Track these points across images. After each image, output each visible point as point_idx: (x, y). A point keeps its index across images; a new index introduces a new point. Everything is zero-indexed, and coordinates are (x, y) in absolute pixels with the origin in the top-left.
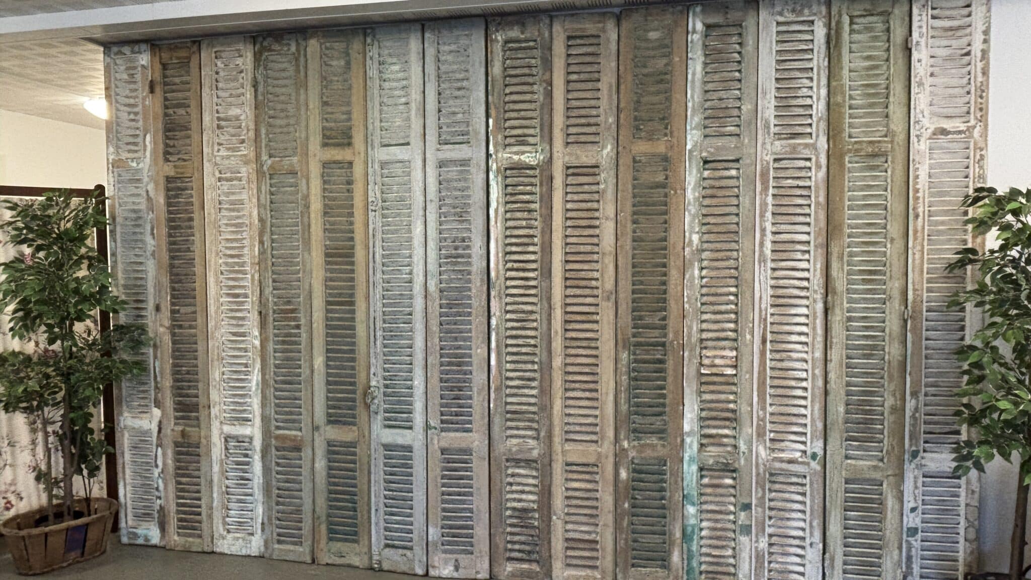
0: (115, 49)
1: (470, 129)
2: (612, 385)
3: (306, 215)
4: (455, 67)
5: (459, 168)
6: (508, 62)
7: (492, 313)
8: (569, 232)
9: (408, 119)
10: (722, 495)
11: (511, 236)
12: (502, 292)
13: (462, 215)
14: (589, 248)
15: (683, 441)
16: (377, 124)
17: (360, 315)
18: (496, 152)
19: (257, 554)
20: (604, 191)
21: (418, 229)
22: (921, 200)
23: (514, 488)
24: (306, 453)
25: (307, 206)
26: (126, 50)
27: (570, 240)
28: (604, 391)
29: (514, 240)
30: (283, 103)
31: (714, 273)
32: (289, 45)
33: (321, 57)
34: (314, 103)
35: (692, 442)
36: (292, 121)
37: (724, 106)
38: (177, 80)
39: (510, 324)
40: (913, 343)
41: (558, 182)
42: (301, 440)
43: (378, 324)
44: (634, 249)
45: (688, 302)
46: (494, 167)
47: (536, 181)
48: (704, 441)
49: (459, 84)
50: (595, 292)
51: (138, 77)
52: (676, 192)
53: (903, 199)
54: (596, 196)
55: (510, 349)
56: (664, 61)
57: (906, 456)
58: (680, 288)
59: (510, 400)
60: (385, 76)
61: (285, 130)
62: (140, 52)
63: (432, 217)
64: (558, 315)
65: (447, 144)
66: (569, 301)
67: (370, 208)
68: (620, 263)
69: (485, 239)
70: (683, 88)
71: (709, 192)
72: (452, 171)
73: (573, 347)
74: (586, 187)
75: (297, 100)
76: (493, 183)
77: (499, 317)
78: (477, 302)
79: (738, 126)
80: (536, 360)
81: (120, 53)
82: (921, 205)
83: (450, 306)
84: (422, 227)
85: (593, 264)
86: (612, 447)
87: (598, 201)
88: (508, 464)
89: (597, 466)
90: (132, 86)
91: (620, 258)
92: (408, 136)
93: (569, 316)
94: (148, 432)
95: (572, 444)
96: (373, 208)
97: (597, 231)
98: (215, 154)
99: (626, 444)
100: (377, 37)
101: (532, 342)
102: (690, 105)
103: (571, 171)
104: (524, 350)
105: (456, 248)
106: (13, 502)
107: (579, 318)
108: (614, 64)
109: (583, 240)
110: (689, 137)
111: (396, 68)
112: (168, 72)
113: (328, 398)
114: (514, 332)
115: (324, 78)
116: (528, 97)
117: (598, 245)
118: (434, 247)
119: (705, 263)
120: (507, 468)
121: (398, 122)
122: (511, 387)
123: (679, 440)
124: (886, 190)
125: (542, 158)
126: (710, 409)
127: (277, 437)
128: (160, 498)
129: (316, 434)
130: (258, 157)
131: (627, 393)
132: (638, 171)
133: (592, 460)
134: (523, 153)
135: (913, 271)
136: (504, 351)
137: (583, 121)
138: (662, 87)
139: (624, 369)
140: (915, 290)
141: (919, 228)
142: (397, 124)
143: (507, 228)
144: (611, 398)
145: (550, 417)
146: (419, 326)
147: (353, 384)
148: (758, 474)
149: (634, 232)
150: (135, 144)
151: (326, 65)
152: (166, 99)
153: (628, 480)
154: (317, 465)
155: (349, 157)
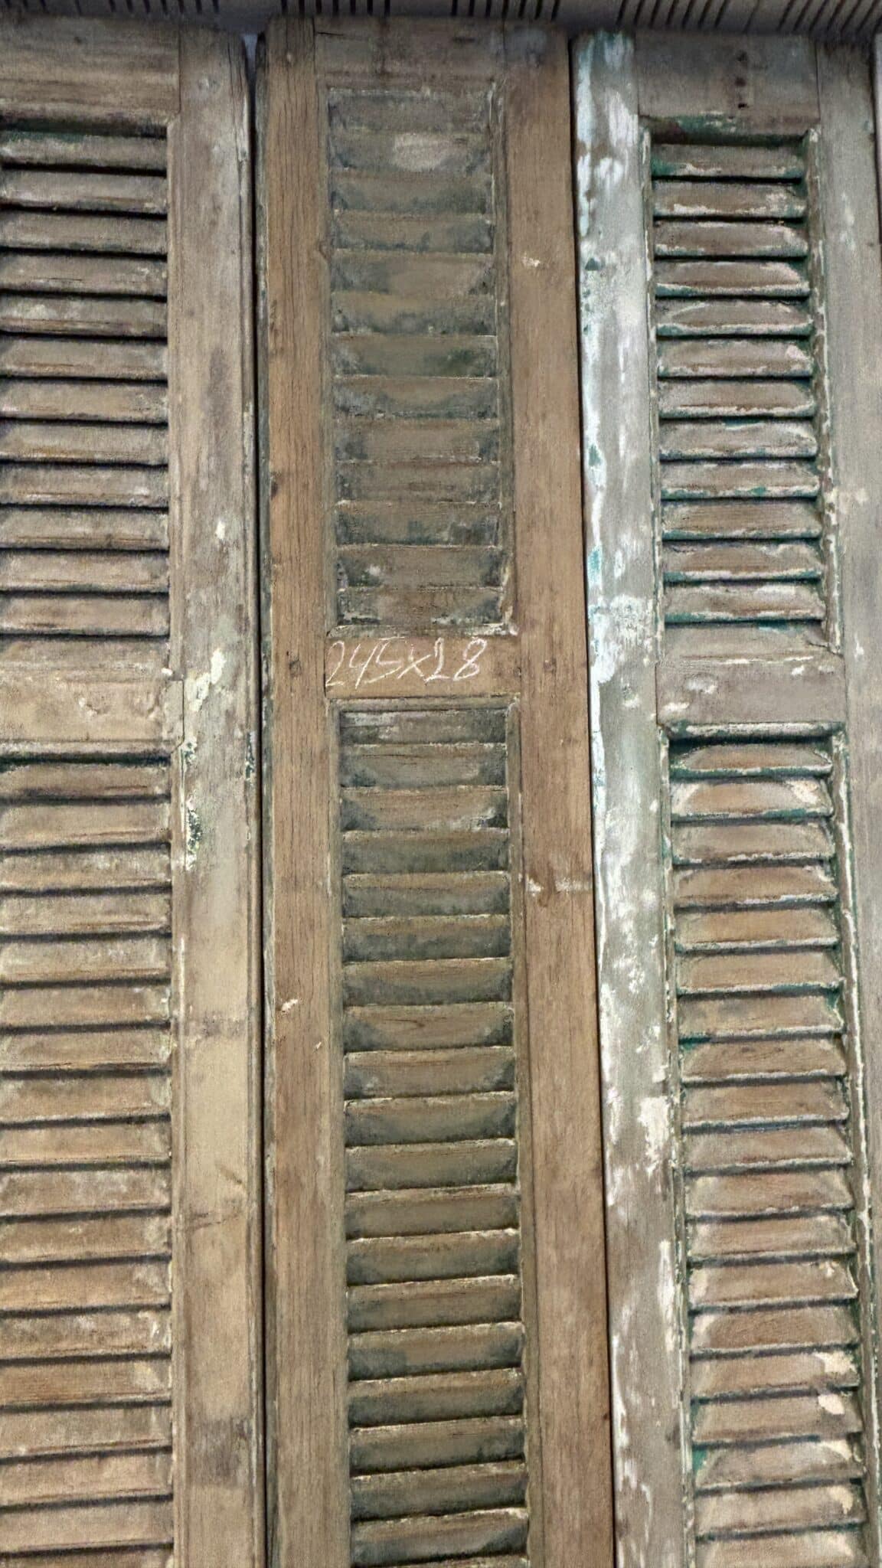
14: (112, 1189)
20: (194, 883)
44: (355, 1183)
45: (632, 1452)
50: (152, 1426)
56: (470, 271)
68: (280, 1266)
70: (568, 397)
74: (101, 861)
79: (812, 581)
87: (165, 935)
91: (280, 1238)
102: (598, 475)
103: (16, 781)
108: (231, 268)
110: (600, 626)
119: (703, 1240)
132: (360, 782)
138: (467, 386)
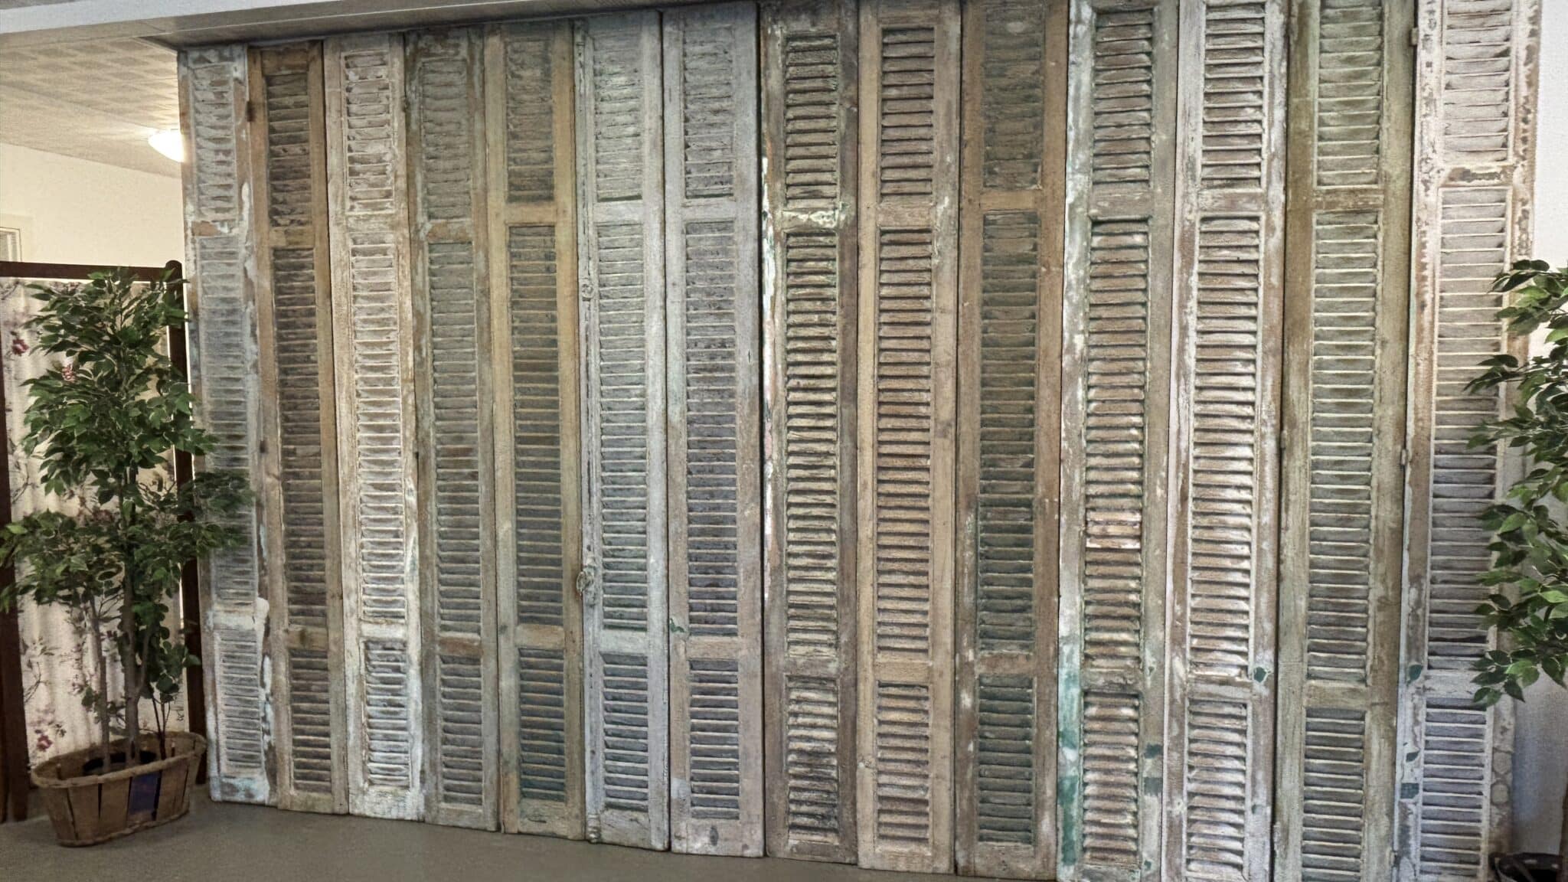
0: (195, 54)
1: (734, 173)
2: (950, 564)
3: (484, 308)
4: (711, 79)
5: (717, 234)
6: (791, 69)
7: (767, 456)
8: (886, 331)
9: (639, 158)
10: (1118, 733)
11: (797, 338)
12: (783, 421)
13: (721, 307)
14: (914, 357)
15: (1057, 651)
16: (592, 167)
17: (567, 458)
18: (774, 208)
19: (415, 817)
20: (939, 268)
21: (654, 327)
22: (1429, 282)
23: (800, 720)
24: (487, 667)
25: (486, 293)
26: (211, 55)
27: (885, 344)
28: (937, 573)
29: (800, 345)
30: (448, 134)
31: (1107, 395)
32: (457, 46)
33: (506, 65)
34: (496, 134)
35: (1072, 652)
36: (463, 162)
37: (1124, 136)
38: (288, 101)
39: (794, 473)
40: (1414, 501)
41: (868, 256)
42: (480, 646)
43: (593, 471)
44: (985, 357)
45: (1067, 439)
46: (770, 232)
47: (835, 253)
48: (1090, 651)
49: (716, 105)
50: (925, 424)
51: (230, 97)
52: (1049, 271)
53: (1401, 281)
54: (926, 277)
55: (794, 511)
56: (1033, 67)
57: (1402, 675)
58: (1054, 417)
59: (794, 587)
60: (604, 93)
61: (452, 177)
62: (232, 59)
63: (675, 309)
64: (867, 460)
65: (697, 197)
66: (885, 437)
67: (582, 295)
68: (962, 379)
69: (757, 342)
70: (1062, 107)
71: (1101, 269)
72: (707, 239)
73: (890, 508)
74: (911, 262)
75: (471, 131)
76: (768, 256)
77: (779, 462)
78: (744, 437)
79: (1147, 167)
80: (834, 527)
81: (202, 60)
82: (1429, 289)
83: (702, 445)
84: (661, 324)
85: (924, 381)
86: (949, 659)
87: (929, 284)
88: (791, 684)
89: (926, 687)
90: (221, 111)
91: (962, 371)
92: (639, 186)
93: (883, 459)
94: (250, 634)
95: (888, 654)
96: (587, 296)
97: (928, 331)
98: (348, 213)
99: (970, 655)
100: (591, 32)
101: (828, 499)
102: (1071, 134)
103: (887, 238)
104: (816, 511)
105: (712, 357)
106: (51, 738)
107: (899, 462)
108: (954, 71)
109: (906, 344)
110: (1070, 184)
111: (621, 80)
112: (275, 89)
113: (520, 585)
114: (801, 485)
115: (510, 97)
116: (822, 124)
117: (928, 351)
118: (677, 355)
119: (1093, 380)
120: (790, 689)
121: (624, 164)
122: (796, 568)
123: (1052, 649)
124: (1375, 266)
125: (843, 217)
126: (1100, 603)
127: (443, 643)
128: (268, 733)
129: (502, 639)
130: (411, 219)
131: (973, 578)
132: (991, 237)
133: (917, 678)
134: (814, 210)
135: (1415, 391)
136: (785, 513)
137: (906, 160)
138: (1027, 108)
139: (968, 542)
140: (1417, 420)
141: (1426, 325)
142: (623, 166)
143: (789, 326)
144: (948, 584)
145: (856, 611)
146: (656, 474)
147: (557, 563)
148: (1172, 702)
149: (985, 332)
150: (227, 199)
151: (513, 75)
152: (272, 130)
153: (973, 707)
154: (503, 684)
155: (549, 219)
